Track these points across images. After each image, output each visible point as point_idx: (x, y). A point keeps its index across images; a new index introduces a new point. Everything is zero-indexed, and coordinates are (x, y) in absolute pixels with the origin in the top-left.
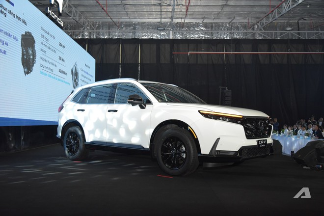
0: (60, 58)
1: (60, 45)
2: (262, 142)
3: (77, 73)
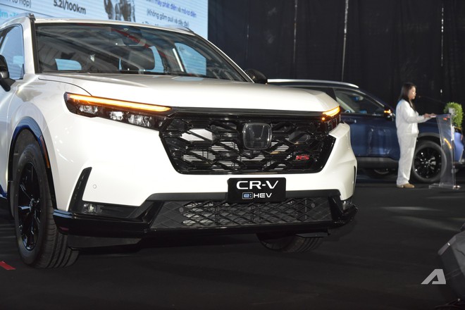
2: (258, 183)
3: (129, 8)
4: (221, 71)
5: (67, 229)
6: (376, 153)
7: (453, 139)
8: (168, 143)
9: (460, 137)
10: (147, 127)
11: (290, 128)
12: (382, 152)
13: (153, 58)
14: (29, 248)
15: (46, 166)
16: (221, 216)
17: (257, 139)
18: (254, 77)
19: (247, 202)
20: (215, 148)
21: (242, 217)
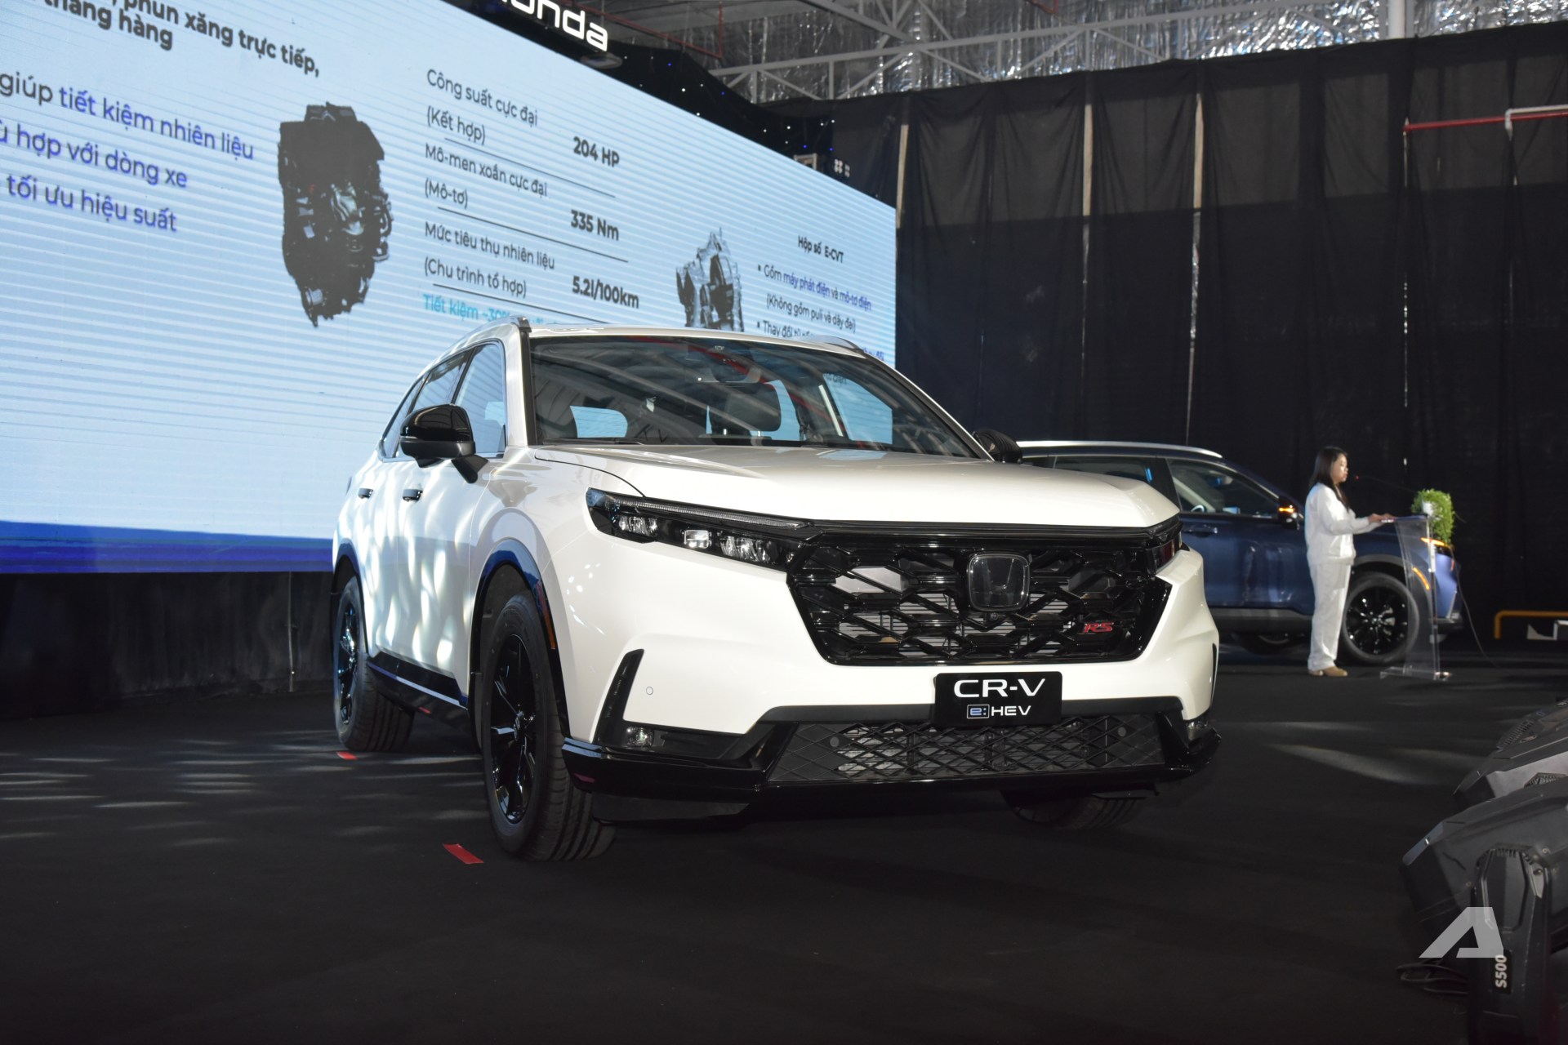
0: (582, 221)
1: (583, 148)
2: (1000, 685)
3: (729, 293)
4: (922, 433)
5: (591, 780)
6: (1262, 599)
7: (1433, 569)
8: (805, 597)
9: (1449, 565)
10: (761, 564)
11: (1071, 563)
12: (1275, 596)
13: (777, 407)
14: (511, 817)
15: (548, 645)
16: (920, 755)
17: (998, 588)
18: (993, 447)
19: (977, 726)
20: (908, 608)
21: (967, 757)
